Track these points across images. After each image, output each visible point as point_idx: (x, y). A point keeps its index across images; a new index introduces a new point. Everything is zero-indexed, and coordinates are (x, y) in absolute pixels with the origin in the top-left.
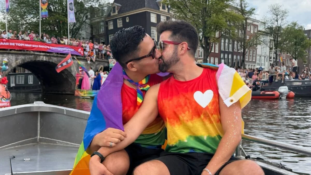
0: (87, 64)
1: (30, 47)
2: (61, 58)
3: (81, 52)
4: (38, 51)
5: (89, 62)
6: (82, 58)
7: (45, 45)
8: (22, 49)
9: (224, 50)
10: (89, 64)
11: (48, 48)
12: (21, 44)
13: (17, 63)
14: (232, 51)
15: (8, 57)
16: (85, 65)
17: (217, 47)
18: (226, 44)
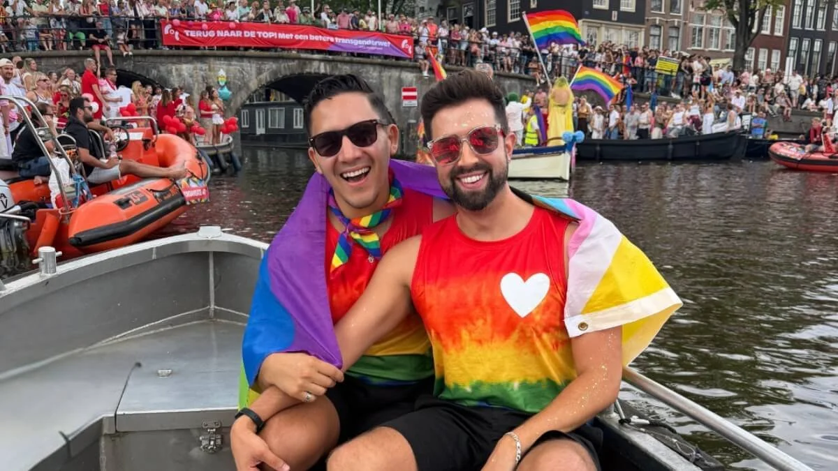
0: (421, 78)
1: (290, 39)
2: (360, 66)
3: (407, 49)
4: (307, 51)
5: (425, 73)
6: (411, 64)
7: (322, 33)
8: (272, 46)
9: (800, 28)
10: (426, 80)
11: (329, 41)
12: (270, 33)
13: (260, 81)
14: (823, 30)
15: (241, 66)
16: (416, 82)
17: (781, 19)
18: (809, 10)
